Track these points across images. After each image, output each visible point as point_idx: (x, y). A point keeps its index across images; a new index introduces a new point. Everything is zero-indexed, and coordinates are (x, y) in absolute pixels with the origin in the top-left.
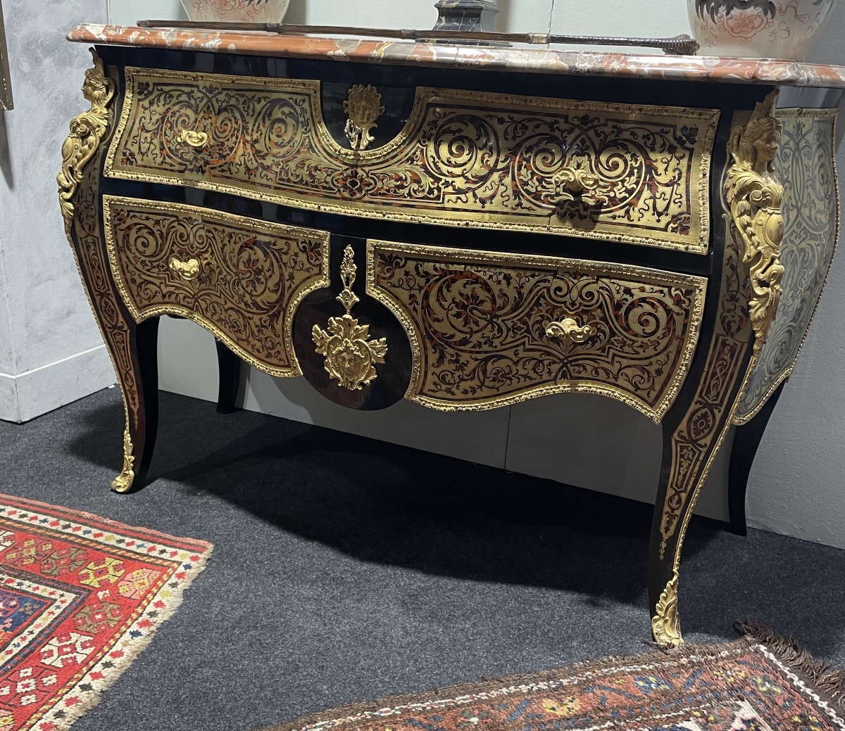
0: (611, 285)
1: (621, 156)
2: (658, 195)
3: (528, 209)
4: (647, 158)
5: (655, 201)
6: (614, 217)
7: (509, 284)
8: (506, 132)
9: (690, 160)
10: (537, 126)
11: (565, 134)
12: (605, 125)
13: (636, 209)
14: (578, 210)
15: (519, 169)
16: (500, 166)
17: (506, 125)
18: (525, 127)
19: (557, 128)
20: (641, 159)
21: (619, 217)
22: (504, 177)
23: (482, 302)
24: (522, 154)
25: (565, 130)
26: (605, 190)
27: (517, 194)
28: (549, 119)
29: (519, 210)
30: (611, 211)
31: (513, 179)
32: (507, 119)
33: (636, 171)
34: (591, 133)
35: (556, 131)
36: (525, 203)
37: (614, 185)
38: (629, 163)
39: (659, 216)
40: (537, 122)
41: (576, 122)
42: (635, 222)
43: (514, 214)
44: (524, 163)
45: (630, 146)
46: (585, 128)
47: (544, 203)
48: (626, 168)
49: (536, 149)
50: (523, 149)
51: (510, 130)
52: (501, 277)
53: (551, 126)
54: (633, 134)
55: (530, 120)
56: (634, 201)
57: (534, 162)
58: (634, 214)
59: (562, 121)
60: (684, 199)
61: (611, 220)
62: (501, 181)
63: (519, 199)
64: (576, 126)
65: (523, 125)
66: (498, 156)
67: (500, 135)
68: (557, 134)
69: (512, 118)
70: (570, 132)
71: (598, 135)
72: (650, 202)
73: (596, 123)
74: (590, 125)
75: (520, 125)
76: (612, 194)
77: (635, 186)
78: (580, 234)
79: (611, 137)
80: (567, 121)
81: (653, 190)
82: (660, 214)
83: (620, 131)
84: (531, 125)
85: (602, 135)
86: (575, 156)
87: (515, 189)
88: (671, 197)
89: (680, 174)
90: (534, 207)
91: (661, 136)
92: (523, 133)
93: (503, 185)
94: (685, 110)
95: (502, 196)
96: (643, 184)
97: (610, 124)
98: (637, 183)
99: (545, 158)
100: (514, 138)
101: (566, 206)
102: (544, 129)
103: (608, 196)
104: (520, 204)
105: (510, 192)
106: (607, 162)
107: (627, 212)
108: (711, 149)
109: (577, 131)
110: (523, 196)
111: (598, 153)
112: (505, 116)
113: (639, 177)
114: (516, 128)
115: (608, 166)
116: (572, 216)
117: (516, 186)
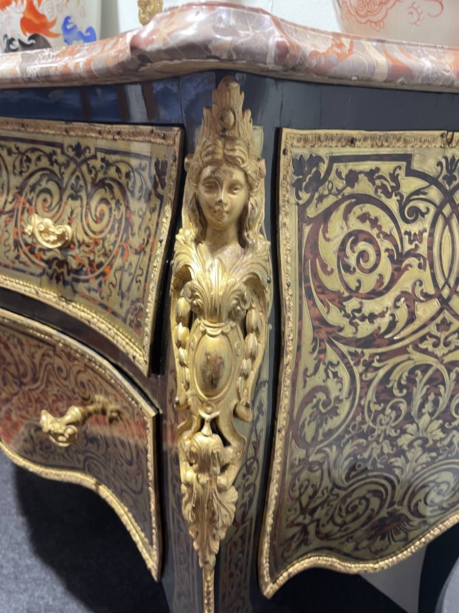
0: (95, 379)
1: (107, 203)
2: (126, 267)
3: (24, 263)
4: (127, 207)
5: (122, 274)
6: (89, 290)
7: (23, 350)
8: (14, 167)
9: (159, 216)
10: (39, 159)
11: (63, 170)
12: (95, 157)
13: (107, 282)
14: (62, 273)
15: (22, 213)
16: (9, 207)
17: (14, 156)
18: (29, 160)
19: (56, 161)
20: (123, 208)
21: (93, 290)
22: (9, 221)
23: (9, 364)
24: (26, 194)
25: (63, 164)
26: (87, 249)
27: (17, 244)
28: (48, 149)
29: (18, 265)
30: (87, 281)
31: (16, 226)
32: (14, 150)
33: (117, 226)
34: (84, 168)
35: (55, 165)
36: (23, 258)
37: (96, 244)
38: (113, 212)
39: (122, 298)
40: (37, 154)
41: (71, 153)
42: (105, 302)
43: (14, 269)
44: (27, 205)
45: (116, 190)
46: (79, 160)
47: (37, 258)
48: (109, 221)
49: (38, 189)
50: (27, 189)
51: (17, 164)
52: (16, 341)
53: (50, 156)
54: (118, 170)
55: (33, 150)
56: (107, 270)
57: (35, 205)
58: (105, 289)
59: (58, 151)
60: (142, 279)
61: (86, 293)
62: (6, 225)
63: (18, 251)
64: (72, 159)
65: (27, 157)
66: (8, 194)
67: (10, 168)
68: (56, 168)
69: (17, 148)
70: (67, 165)
71: (90, 172)
72: (118, 275)
73: (87, 155)
74: (83, 157)
75: (25, 158)
76: (92, 258)
77: (111, 247)
78: (62, 306)
79: (101, 176)
80: (63, 153)
81: (125, 257)
82: (122, 295)
83: (108, 164)
84: (33, 157)
85: (94, 172)
86: (70, 199)
87: (16, 237)
88: (135, 272)
89: (149, 236)
90: (29, 262)
91: (140, 174)
92: (28, 167)
93: (7, 231)
94: (152, 132)
95: (5, 245)
96: (119, 246)
97: (100, 155)
98: (114, 244)
99: (45, 200)
100: (21, 173)
101: (54, 266)
102: (45, 162)
103: (89, 258)
104: (17, 257)
105: (11, 242)
106: (96, 210)
107: (100, 285)
108: (172, 198)
109: (72, 166)
110: (21, 247)
111: (89, 197)
112: (12, 145)
113: (117, 236)
114: (21, 161)
115: (96, 216)
116: (58, 279)
117: (17, 234)
